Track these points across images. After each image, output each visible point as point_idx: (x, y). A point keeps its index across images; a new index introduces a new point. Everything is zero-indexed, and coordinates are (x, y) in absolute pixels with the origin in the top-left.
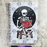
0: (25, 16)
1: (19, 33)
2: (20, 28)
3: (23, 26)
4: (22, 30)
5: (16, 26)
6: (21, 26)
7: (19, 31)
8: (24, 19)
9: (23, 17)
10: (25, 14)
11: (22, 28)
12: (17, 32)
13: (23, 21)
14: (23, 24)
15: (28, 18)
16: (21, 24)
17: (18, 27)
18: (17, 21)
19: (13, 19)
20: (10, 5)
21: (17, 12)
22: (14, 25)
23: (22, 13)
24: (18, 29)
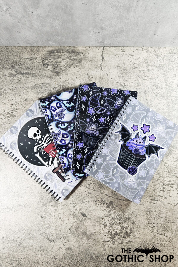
0: (40, 136)
1: (60, 171)
2: (52, 163)
3: (53, 155)
4: (58, 161)
5: (44, 165)
6: (50, 157)
7: (55, 168)
8: (43, 143)
9: (40, 142)
10: (38, 135)
11: (56, 159)
12: (54, 173)
13: (46, 147)
14: (50, 152)
15: (48, 135)
16: (46, 155)
17: (48, 164)
18: (37, 158)
19: (27, 160)
21: (22, 144)
22: (38, 168)
23: (32, 139)
24: (52, 167)
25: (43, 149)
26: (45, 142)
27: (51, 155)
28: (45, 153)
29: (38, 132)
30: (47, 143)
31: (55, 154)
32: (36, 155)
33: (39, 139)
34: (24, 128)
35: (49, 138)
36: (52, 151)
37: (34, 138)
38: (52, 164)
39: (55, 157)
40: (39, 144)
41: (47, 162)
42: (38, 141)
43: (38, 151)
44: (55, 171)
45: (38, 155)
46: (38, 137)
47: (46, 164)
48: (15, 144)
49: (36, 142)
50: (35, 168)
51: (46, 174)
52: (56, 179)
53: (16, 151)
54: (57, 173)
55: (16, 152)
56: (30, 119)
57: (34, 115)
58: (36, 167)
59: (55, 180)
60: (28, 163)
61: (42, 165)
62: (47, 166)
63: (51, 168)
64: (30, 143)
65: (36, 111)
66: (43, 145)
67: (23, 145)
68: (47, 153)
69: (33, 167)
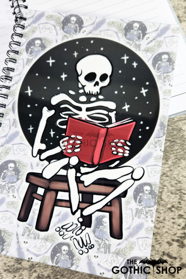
0: (96, 90)
2: (49, 159)
3: (69, 151)
4: (63, 172)
5: (32, 143)
6: (61, 145)
7: (40, 176)
8: (84, 107)
9: (83, 99)
10: (97, 84)
11: (64, 161)
12: (27, 180)
13: (80, 119)
14: (73, 136)
15: (112, 105)
16: (60, 133)
17: (40, 152)
18: (40, 116)
19: (23, 97)
20: (23, 22)
21: (51, 61)
22: (16, 134)
23: (78, 76)
24: (37, 165)
25: (70, 115)
26: (88, 110)
27: (66, 143)
28: (64, 127)
29: (104, 77)
30: (88, 116)
31: (76, 150)
32: (45, 109)
33: (87, 91)
34: (92, 42)
35: (106, 112)
36: (79, 140)
37: (82, 79)
38: (46, 163)
39: (66, 157)
40: (76, 99)
41: (43, 147)
42: (81, 91)
43: (58, 108)
44: (35, 180)
45: (47, 114)
46: (90, 87)
47: (39, 145)
48: (43, 46)
49: (77, 89)
50: (13, 128)
51: (14, 162)
52: (16, 194)
53: (28, 59)
54: (32, 189)
55: (25, 61)
56: (122, 41)
57: (137, 43)
58: (16, 127)
59: (11, 194)
60: (14, 104)
61: (31, 139)
62: (35, 152)
63: (34, 165)
64: (65, 78)
65: (149, 40)
66: (80, 109)
67: (51, 65)
68: (65, 131)
69: (12, 122)
